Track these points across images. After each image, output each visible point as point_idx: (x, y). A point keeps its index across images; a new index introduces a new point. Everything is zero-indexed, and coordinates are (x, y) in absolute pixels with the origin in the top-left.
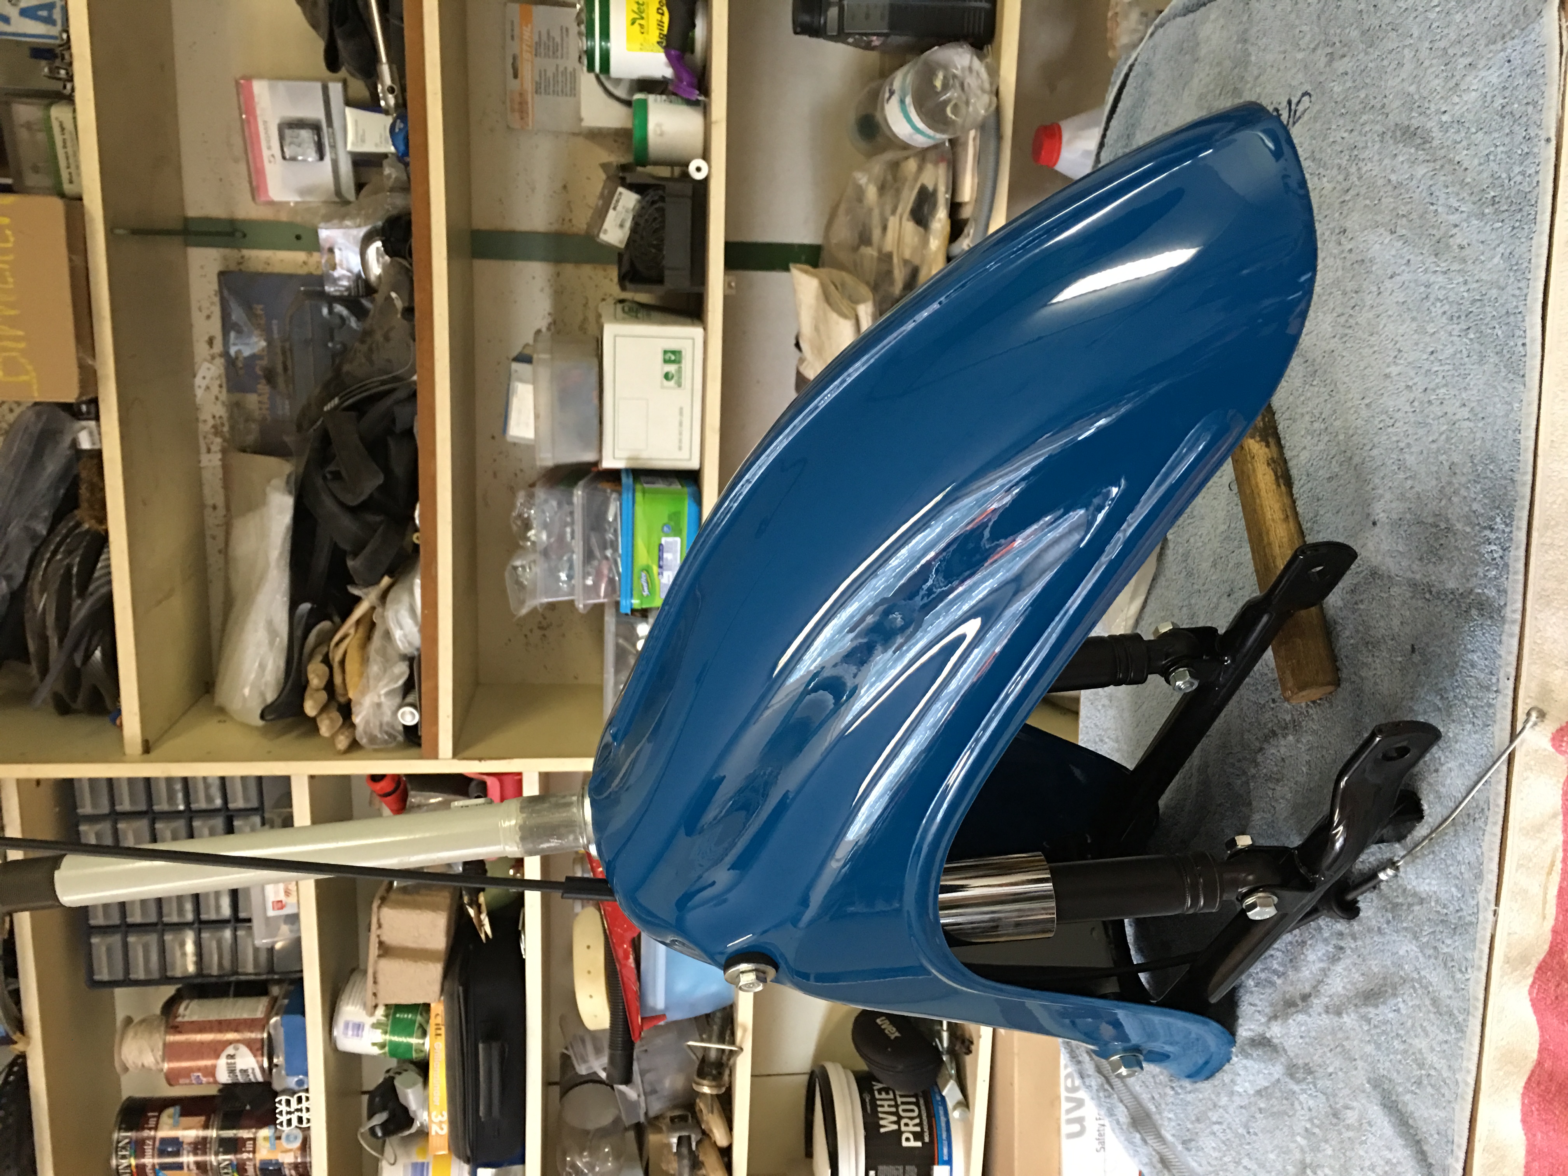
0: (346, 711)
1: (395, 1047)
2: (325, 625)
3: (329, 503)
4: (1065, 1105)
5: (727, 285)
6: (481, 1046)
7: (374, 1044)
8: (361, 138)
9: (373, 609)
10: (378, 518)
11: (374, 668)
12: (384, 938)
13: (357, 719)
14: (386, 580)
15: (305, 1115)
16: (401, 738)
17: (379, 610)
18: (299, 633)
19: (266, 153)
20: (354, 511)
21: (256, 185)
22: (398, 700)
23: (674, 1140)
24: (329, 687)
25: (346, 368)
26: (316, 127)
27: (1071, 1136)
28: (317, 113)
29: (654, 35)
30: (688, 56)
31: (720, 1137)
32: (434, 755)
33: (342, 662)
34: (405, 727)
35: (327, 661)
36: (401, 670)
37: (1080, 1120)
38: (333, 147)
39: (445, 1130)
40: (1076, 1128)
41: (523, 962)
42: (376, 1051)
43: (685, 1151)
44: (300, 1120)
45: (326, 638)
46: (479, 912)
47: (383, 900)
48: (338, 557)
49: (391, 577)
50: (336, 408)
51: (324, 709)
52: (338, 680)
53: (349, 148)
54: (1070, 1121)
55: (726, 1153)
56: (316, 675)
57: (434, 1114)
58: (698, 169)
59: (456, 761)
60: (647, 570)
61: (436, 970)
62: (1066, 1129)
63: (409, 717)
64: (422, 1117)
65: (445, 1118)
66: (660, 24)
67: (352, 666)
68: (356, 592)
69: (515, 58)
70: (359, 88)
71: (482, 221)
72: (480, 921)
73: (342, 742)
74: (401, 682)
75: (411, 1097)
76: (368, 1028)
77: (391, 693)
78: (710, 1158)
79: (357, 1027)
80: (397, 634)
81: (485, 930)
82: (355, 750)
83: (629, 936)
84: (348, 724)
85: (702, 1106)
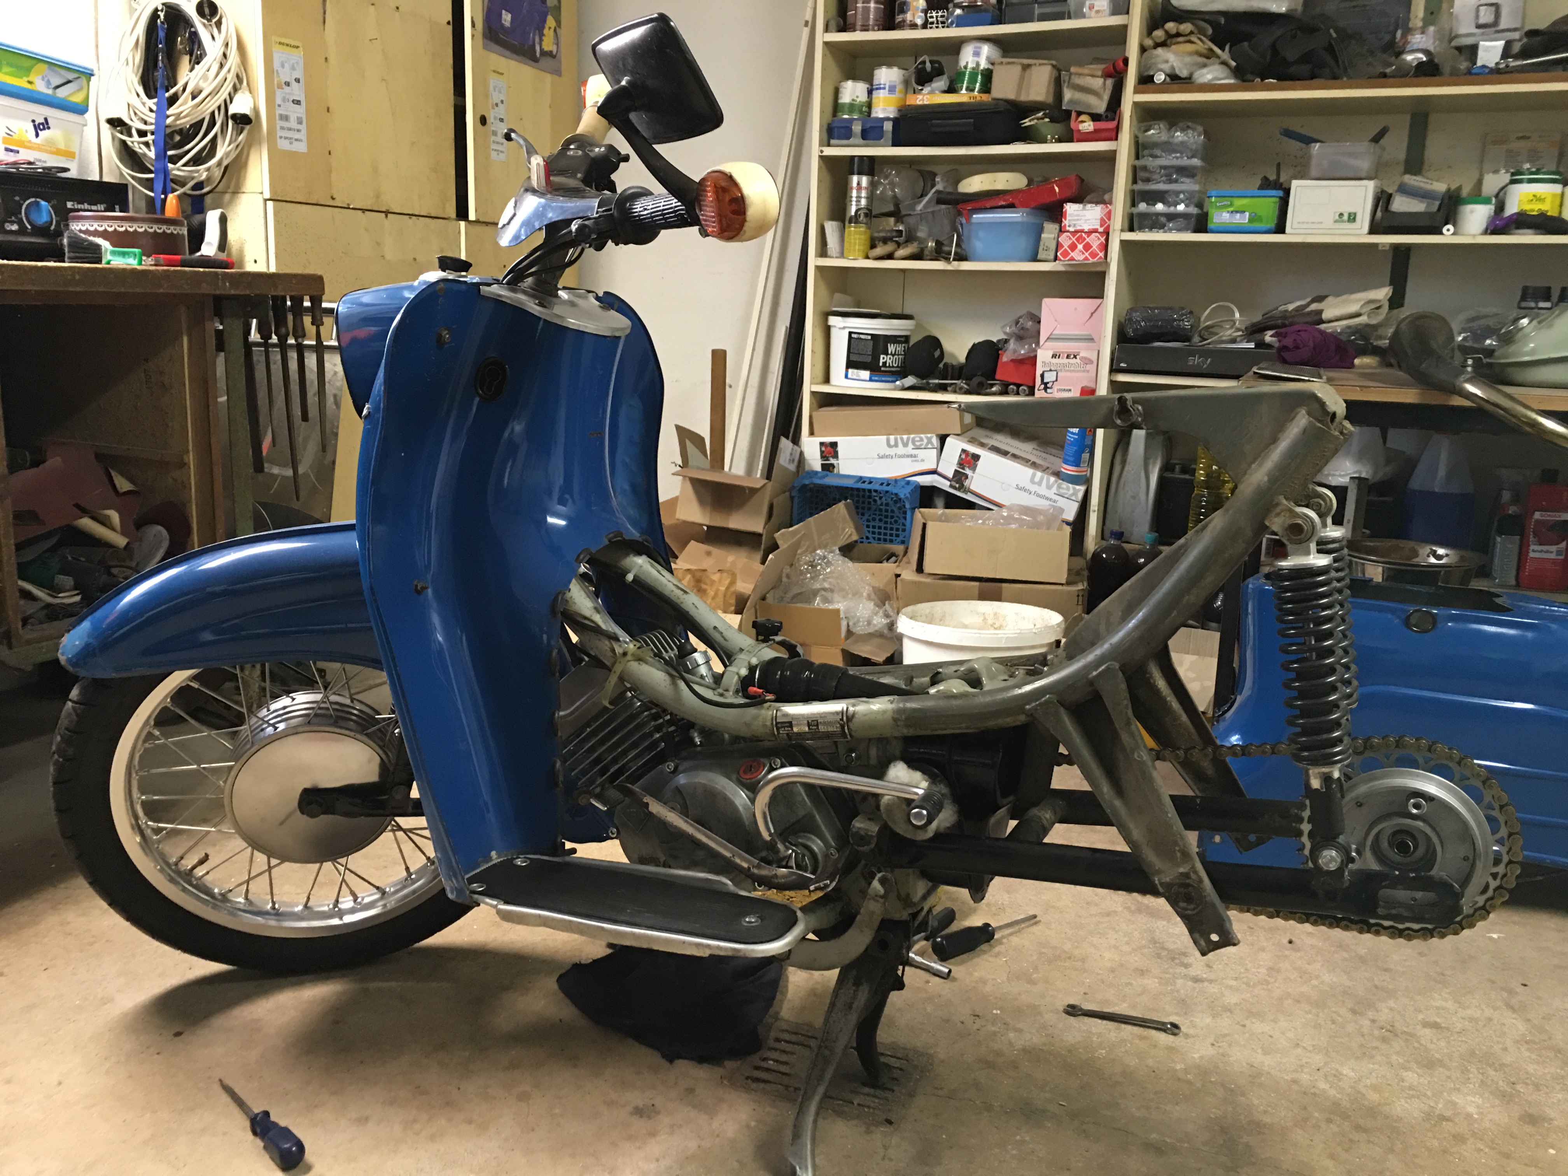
0: (1163, 44)
1: (964, 74)
2: (1210, 31)
3: (1279, 32)
4: (905, 437)
5: (1384, 245)
6: (972, 120)
7: (967, 63)
8: (1487, 49)
9: (1218, 57)
10: (1268, 59)
11: (1188, 59)
12: (1033, 68)
13: (1160, 50)
14: (1234, 64)
15: (934, 26)
16: (1146, 74)
17: (1218, 61)
18: (1207, 17)
20: (1273, 46)
22: (1168, 71)
23: (901, 228)
24: (1178, 35)
25: (1353, 42)
26: (1496, 23)
27: (888, 441)
28: (1503, 25)
29: (1527, 207)
30: (1514, 226)
31: (901, 252)
32: (1136, 91)
33: (1190, 42)
34: (1153, 76)
35: (1191, 33)
36: (1184, 73)
37: (896, 445)
38: (1483, 34)
39: (919, 102)
40: (892, 443)
41: (1008, 143)
42: (962, 64)
43: (894, 234)
44: (932, 23)
45: (1202, 32)
46: (1038, 119)
47: (1054, 66)
48: (1249, 38)
49: (1236, 67)
50: (1331, 35)
51: (1167, 32)
52: (1181, 39)
53: (1481, 43)
54: (896, 440)
55: (890, 257)
56: (1186, 27)
57: (928, 96)
58: (1448, 230)
59: (1131, 103)
60: (1232, 206)
61: (1011, 96)
62: (892, 437)
63: (1160, 78)
64: (927, 90)
65: (925, 103)
66: (1533, 211)
67: (1189, 47)
68: (1227, 48)
69: (1529, 137)
70: (1516, 48)
71: (1432, 118)
72: (1033, 119)
73: (1149, 42)
74: (1178, 72)
75: (941, 83)
76: (976, 59)
77: (1173, 68)
78: (889, 248)
79: (977, 54)
80: (1205, 71)
81: (1027, 122)
82: (1143, 49)
83: (1016, 202)
84: (1157, 45)
85: (915, 244)
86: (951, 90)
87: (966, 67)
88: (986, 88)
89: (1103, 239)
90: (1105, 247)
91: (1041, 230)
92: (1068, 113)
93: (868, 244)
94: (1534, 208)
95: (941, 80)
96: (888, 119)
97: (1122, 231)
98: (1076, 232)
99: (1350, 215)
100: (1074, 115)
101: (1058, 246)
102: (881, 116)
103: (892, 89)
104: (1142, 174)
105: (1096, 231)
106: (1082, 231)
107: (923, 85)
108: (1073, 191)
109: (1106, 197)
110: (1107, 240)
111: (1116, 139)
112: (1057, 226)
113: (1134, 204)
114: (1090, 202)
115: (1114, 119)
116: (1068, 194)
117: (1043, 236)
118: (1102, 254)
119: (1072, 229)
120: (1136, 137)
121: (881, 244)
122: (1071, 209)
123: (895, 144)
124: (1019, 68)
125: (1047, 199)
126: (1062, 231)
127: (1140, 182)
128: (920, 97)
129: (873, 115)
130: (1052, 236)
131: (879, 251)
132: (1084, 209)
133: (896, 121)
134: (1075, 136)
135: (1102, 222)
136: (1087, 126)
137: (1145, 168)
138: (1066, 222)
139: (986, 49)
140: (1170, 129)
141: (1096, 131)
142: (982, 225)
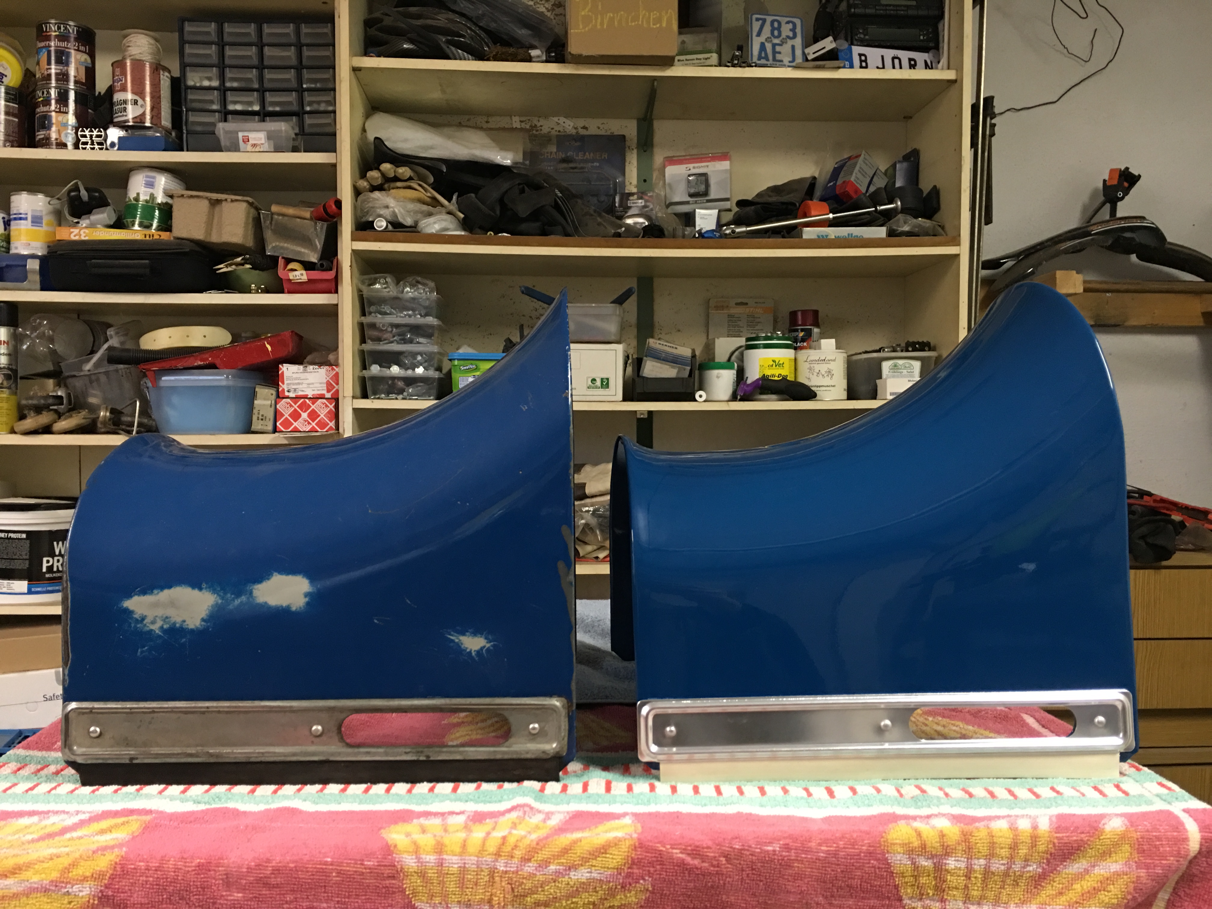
0: (380, 188)
1: (135, 207)
2: (431, 179)
3: (506, 186)
5: (642, 412)
6: (147, 261)
7: (138, 194)
8: (703, 217)
9: (444, 207)
10: (498, 212)
11: (411, 206)
12: (224, 203)
13: (377, 194)
14: (462, 215)
15: (88, 146)
16: (364, 219)
17: (444, 210)
18: (427, 163)
19: (691, 166)
20: (502, 200)
21: (672, 161)
22: (389, 218)
23: (59, 394)
24: (396, 179)
25: (579, 202)
26: (706, 193)
27: (58, 676)
28: (713, 194)
29: (768, 372)
30: (759, 391)
31: (62, 424)
32: (354, 239)
33: (410, 188)
34: (373, 222)
35: (410, 179)
36: (409, 221)
38: (696, 202)
39: (73, 238)
41: (201, 292)
42: (132, 195)
43: (51, 401)
44: (86, 143)
45: (422, 179)
46: (238, 264)
47: (251, 204)
48: (476, 189)
49: (464, 218)
50: (556, 195)
51: (383, 175)
52: (399, 184)
53: (697, 211)
55: (47, 430)
56: (404, 171)
57: (87, 231)
58: (701, 396)
59: (350, 251)
60: (477, 369)
61: (198, 234)
63: (381, 224)
64: (84, 223)
65: (83, 238)
66: (773, 376)
67: (410, 193)
68: (455, 197)
69: (747, 304)
70: (728, 217)
71: (658, 283)
72: (231, 265)
73: (363, 184)
74: (401, 220)
75: (103, 216)
76: (151, 191)
77: (394, 214)
78: (44, 419)
79: (150, 185)
80: (431, 220)
81: (223, 268)
82: (357, 192)
83: (218, 362)
84: (374, 188)
85: (84, 413)
86: (119, 224)
87: (137, 199)
88: (166, 224)
89: (332, 407)
90: (336, 415)
91: (253, 396)
92: (274, 260)
93: (15, 414)
94: (775, 373)
95: (103, 213)
96: (33, 256)
97: (354, 397)
98: (298, 398)
99: (602, 379)
100: (281, 262)
101: (277, 414)
102: (25, 253)
103: (37, 221)
104: (369, 333)
105: (322, 397)
106: (305, 397)
107: (79, 218)
108: (290, 348)
109: (331, 357)
110: (337, 407)
111: (336, 292)
112: (273, 391)
113: (364, 367)
114: (313, 363)
115: (331, 269)
116: (283, 353)
117: (256, 402)
118: (332, 424)
119: (292, 395)
120: (360, 290)
121: (32, 414)
122: (288, 370)
123: (44, 288)
124: (206, 203)
125: (257, 359)
126: (279, 396)
127: (369, 341)
128: (76, 231)
129: (13, 251)
130: (269, 402)
131: (29, 423)
132: (305, 371)
133: (43, 260)
134: (286, 286)
135: (329, 388)
136: (300, 275)
137: (373, 326)
138: (284, 387)
139: (162, 181)
140: (398, 283)
141: (310, 281)
142: (173, 389)
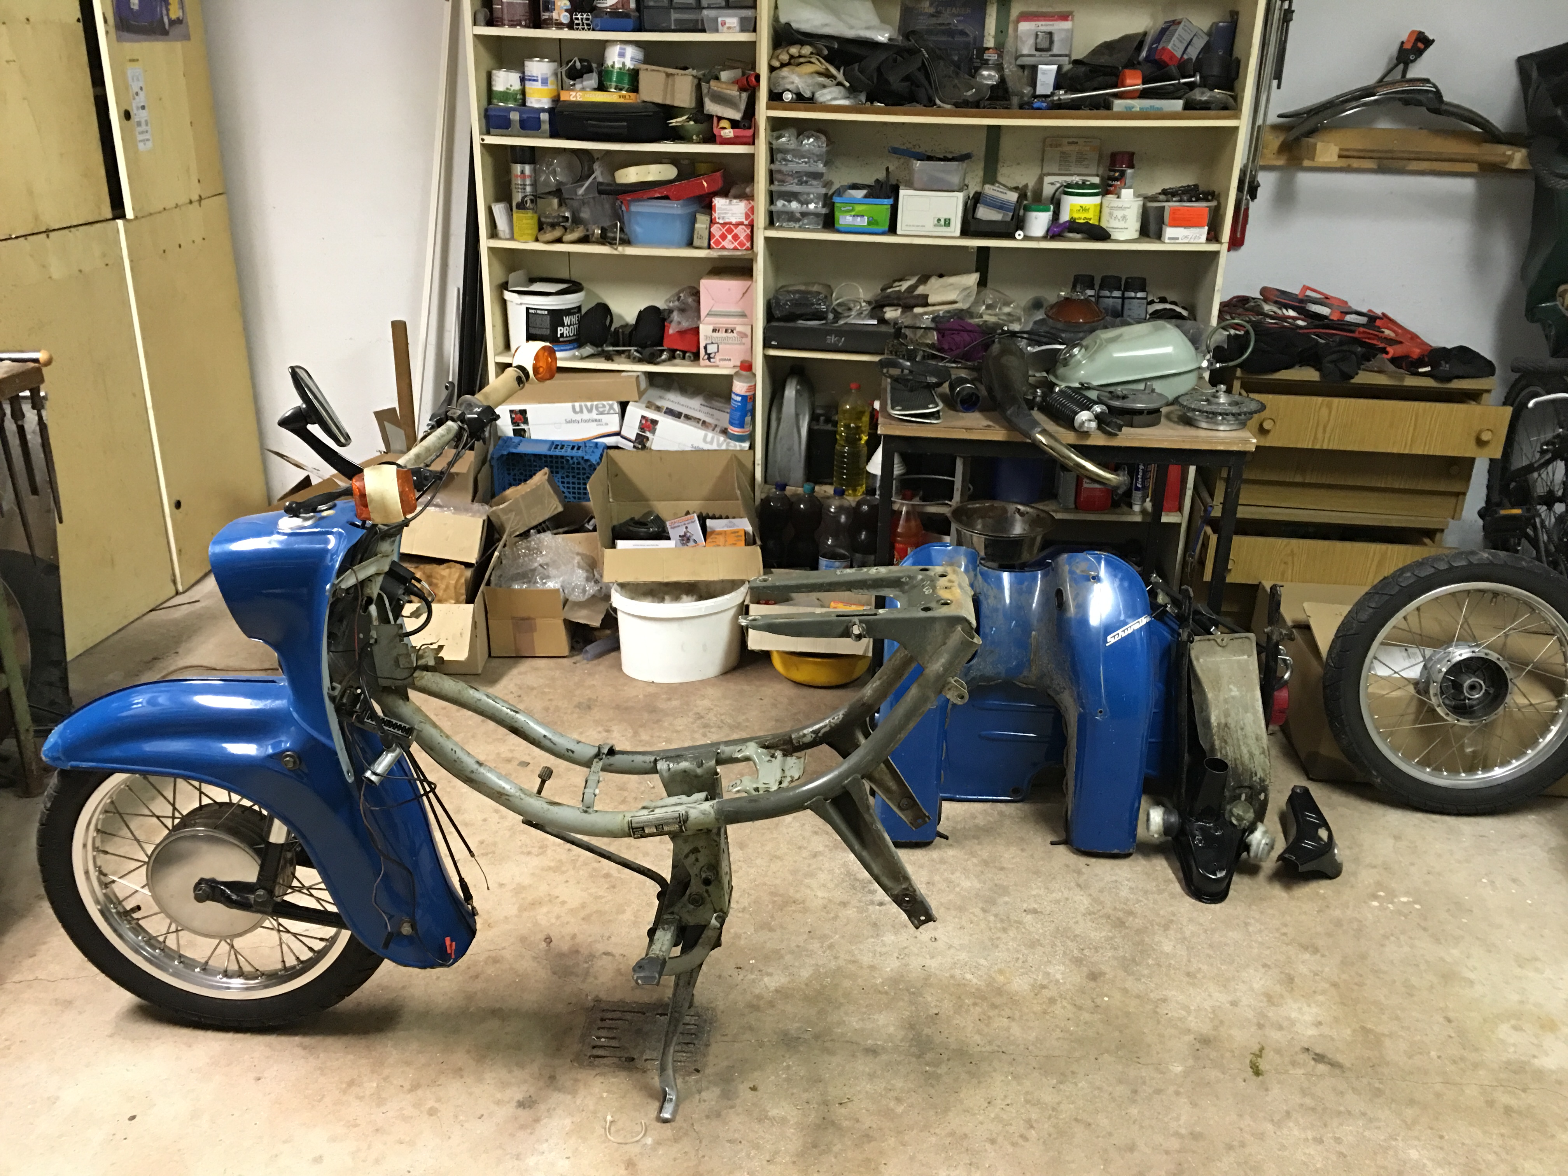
0: (787, 65)
1: (612, 72)
2: (828, 54)
3: (883, 58)
4: (589, 404)
5: (973, 248)
6: (625, 123)
7: (614, 63)
8: (1045, 72)
9: (835, 78)
10: (876, 82)
11: (810, 81)
12: (676, 77)
13: (785, 71)
14: (847, 84)
15: (580, 27)
16: (776, 92)
17: (835, 81)
18: (823, 39)
19: (1040, 23)
20: (879, 69)
21: (1026, 16)
22: (794, 91)
23: (567, 214)
24: (800, 56)
25: (942, 63)
27: (574, 408)
28: (1056, 50)
29: (1076, 216)
30: (1068, 230)
31: (569, 237)
32: (769, 108)
33: (810, 62)
34: (781, 94)
35: (811, 54)
36: (807, 94)
37: (581, 411)
38: (1040, 57)
39: (572, 99)
40: (578, 409)
41: (657, 142)
42: (609, 63)
43: (561, 220)
44: (578, 24)
45: (821, 54)
46: (684, 121)
47: (694, 77)
48: (858, 61)
49: (850, 88)
50: (923, 56)
51: (790, 54)
52: (802, 60)
53: (1039, 66)
54: (581, 407)
55: (559, 241)
56: (807, 49)
57: (580, 94)
58: (1021, 234)
59: (765, 117)
60: (853, 210)
61: (659, 100)
62: (577, 405)
63: (787, 96)
64: (578, 87)
65: (579, 100)
66: (1080, 218)
67: (809, 67)
68: (843, 70)
69: (1077, 143)
72: (679, 121)
73: (776, 64)
74: (802, 92)
75: (591, 81)
76: (622, 60)
77: (798, 87)
78: (557, 233)
79: (622, 55)
80: (825, 91)
81: (674, 122)
82: (772, 69)
83: (670, 195)
84: (783, 65)
85: (582, 228)
86: (601, 87)
87: (613, 66)
88: (634, 88)
89: (748, 231)
90: (751, 238)
91: (694, 221)
92: (710, 117)
93: (536, 227)
95: (591, 79)
96: (543, 110)
97: (765, 228)
98: (725, 224)
99: (946, 219)
100: (715, 119)
101: (710, 236)
102: (537, 106)
103: (545, 82)
104: (776, 176)
105: (741, 224)
106: (730, 223)
107: (574, 79)
108: (719, 184)
109: (748, 190)
110: (752, 232)
111: (753, 144)
112: (708, 218)
113: (772, 202)
114: (735, 197)
115: (750, 128)
116: (715, 188)
117: (697, 226)
118: (748, 245)
119: (721, 221)
120: (770, 143)
121: (549, 228)
122: (719, 203)
123: (553, 135)
124: (664, 75)
125: (698, 192)
126: (712, 222)
127: (776, 183)
128: (573, 94)
129: (528, 104)
130: (704, 226)
131: (549, 236)
132: (730, 203)
133: (551, 111)
134: (718, 139)
135: (747, 216)
136: (729, 133)
137: (780, 172)
138: (716, 215)
139: (630, 51)
140: (798, 135)
141: (735, 137)
142: (639, 213)
